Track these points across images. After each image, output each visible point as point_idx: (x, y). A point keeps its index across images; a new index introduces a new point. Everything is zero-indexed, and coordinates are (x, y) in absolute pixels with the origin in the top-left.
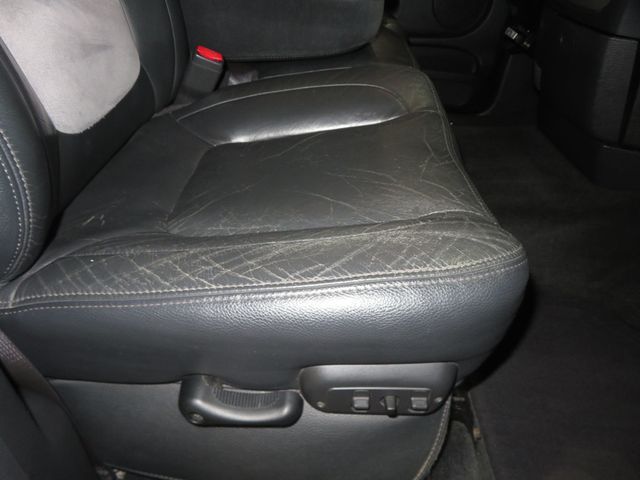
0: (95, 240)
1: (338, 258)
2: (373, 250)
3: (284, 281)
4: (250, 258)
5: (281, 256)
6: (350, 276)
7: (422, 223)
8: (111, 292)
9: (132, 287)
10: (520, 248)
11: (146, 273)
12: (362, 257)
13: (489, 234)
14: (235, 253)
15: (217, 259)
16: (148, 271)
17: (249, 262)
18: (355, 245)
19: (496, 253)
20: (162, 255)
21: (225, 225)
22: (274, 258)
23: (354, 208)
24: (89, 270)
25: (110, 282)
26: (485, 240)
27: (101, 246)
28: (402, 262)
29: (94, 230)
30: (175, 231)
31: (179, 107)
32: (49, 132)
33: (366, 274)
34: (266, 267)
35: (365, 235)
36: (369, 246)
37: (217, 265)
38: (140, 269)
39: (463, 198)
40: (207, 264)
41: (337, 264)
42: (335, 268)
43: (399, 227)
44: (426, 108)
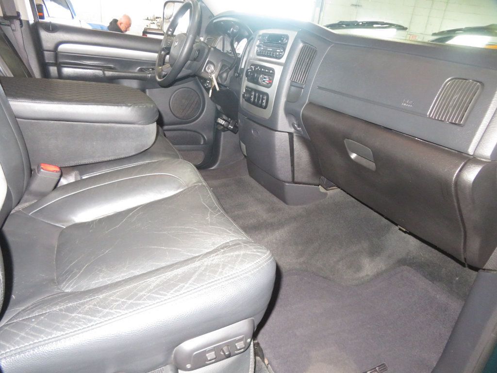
1: (190, 278)
2: (205, 270)
3: (166, 298)
4: (141, 291)
5: (158, 285)
6: (199, 285)
7: (222, 250)
8: (59, 334)
9: (74, 327)
10: (269, 251)
11: (79, 317)
12: (201, 274)
13: (255, 248)
16: (80, 315)
17: (142, 293)
18: (195, 270)
19: (260, 257)
20: (82, 304)
22: (155, 287)
23: (180, 250)
24: (36, 326)
26: (254, 252)
28: (222, 272)
31: (27, 204)
33: (206, 283)
34: (153, 293)
35: (197, 263)
36: (203, 268)
37: (123, 300)
38: (73, 315)
39: (234, 232)
41: (190, 282)
42: (190, 284)
43: (212, 255)
44: (197, 183)
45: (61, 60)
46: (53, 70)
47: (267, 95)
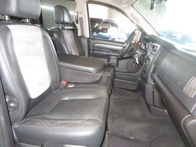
0: (33, 117)
3: (58, 128)
4: (55, 123)
5: (59, 123)
6: (68, 128)
8: (32, 126)
9: (36, 126)
12: (71, 125)
14: (53, 122)
15: (50, 123)
20: (42, 121)
21: (56, 117)
23: (78, 116)
24: (30, 123)
25: (32, 125)
26: (92, 124)
27: (33, 118)
29: (33, 115)
30: (47, 117)
31: (57, 91)
32: (30, 98)
33: (70, 128)
34: (56, 125)
35: (74, 121)
36: (73, 123)
38: (38, 123)
40: (48, 123)
41: (67, 126)
43: (80, 121)
44: (104, 96)
45: (95, 48)
46: (91, 51)
47: (147, 68)
